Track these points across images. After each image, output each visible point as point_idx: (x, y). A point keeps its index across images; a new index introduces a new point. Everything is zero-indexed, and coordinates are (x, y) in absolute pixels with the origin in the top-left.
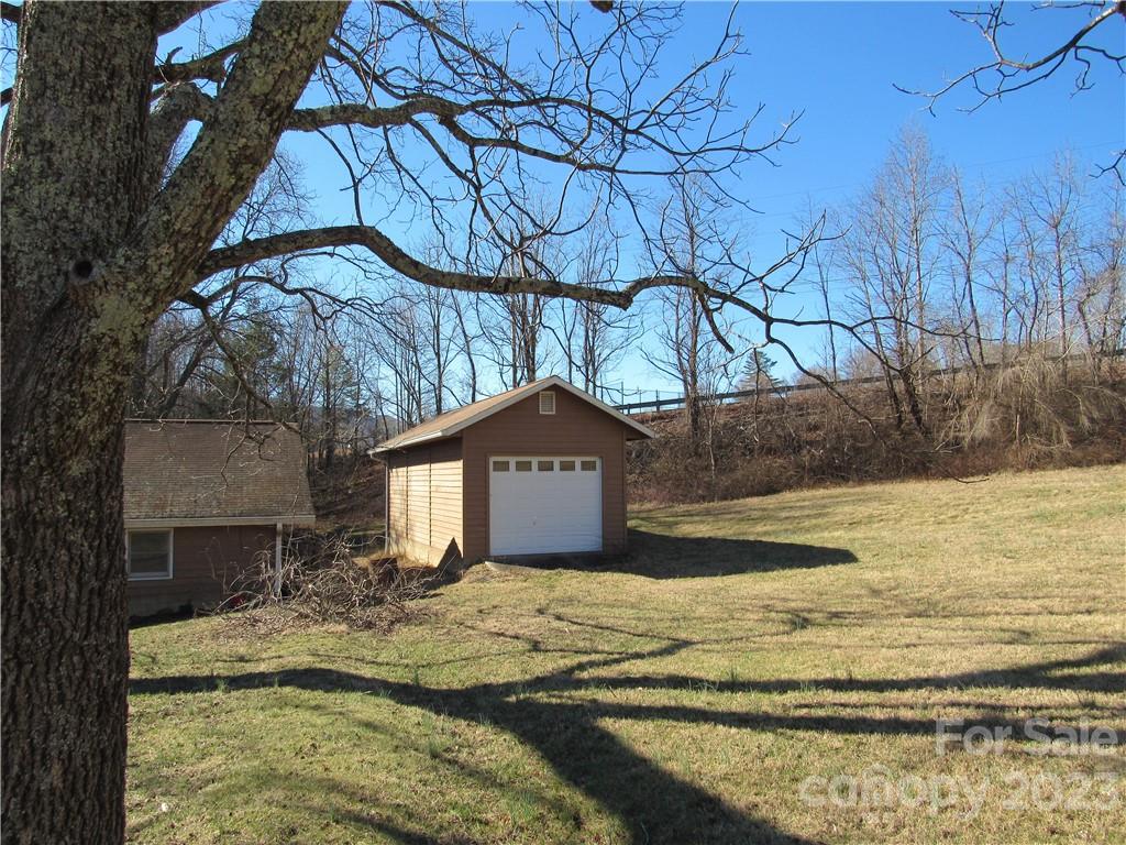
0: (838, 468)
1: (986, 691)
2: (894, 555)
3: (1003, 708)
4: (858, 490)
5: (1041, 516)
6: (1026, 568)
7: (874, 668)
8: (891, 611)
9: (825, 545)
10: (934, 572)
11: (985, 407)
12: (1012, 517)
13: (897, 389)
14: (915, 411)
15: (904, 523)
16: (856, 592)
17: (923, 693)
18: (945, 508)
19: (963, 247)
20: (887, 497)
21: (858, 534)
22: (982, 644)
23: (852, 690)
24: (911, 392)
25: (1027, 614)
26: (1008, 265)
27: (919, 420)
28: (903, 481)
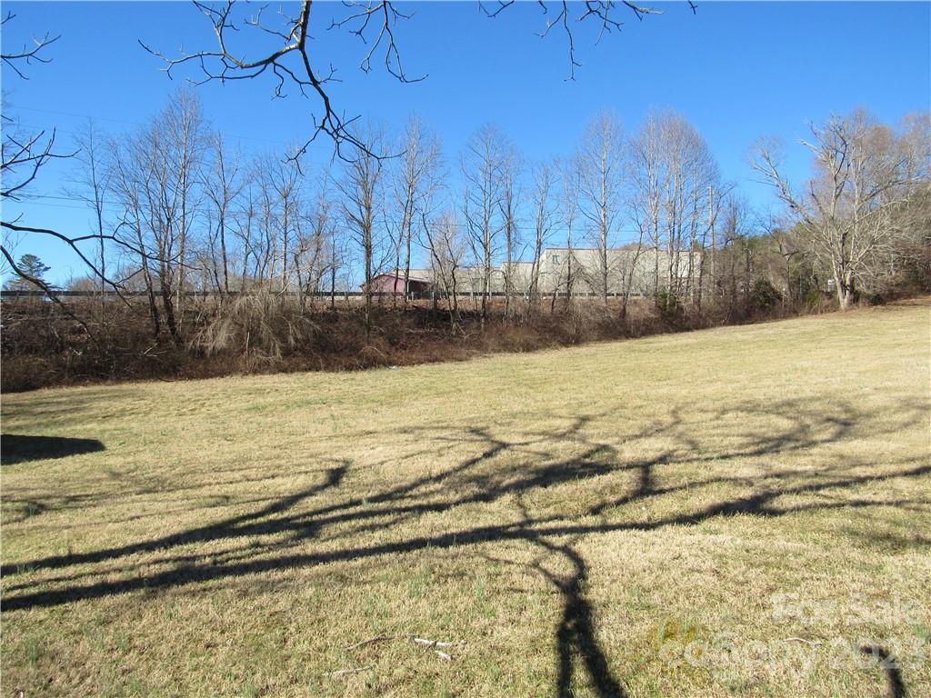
0: (97, 368)
1: (185, 547)
2: (138, 442)
3: (194, 558)
4: (115, 387)
5: (256, 408)
6: (239, 448)
7: (98, 541)
8: (125, 490)
9: (76, 437)
10: (168, 455)
11: (225, 325)
12: (236, 409)
13: (157, 305)
14: (171, 322)
15: (151, 416)
16: (98, 476)
17: (135, 556)
18: (187, 403)
19: (220, 197)
20: (140, 393)
21: (108, 426)
22: (193, 509)
23: (69, 565)
24: (169, 306)
25: (231, 483)
26: (252, 219)
27: (173, 330)
28: (156, 381)
